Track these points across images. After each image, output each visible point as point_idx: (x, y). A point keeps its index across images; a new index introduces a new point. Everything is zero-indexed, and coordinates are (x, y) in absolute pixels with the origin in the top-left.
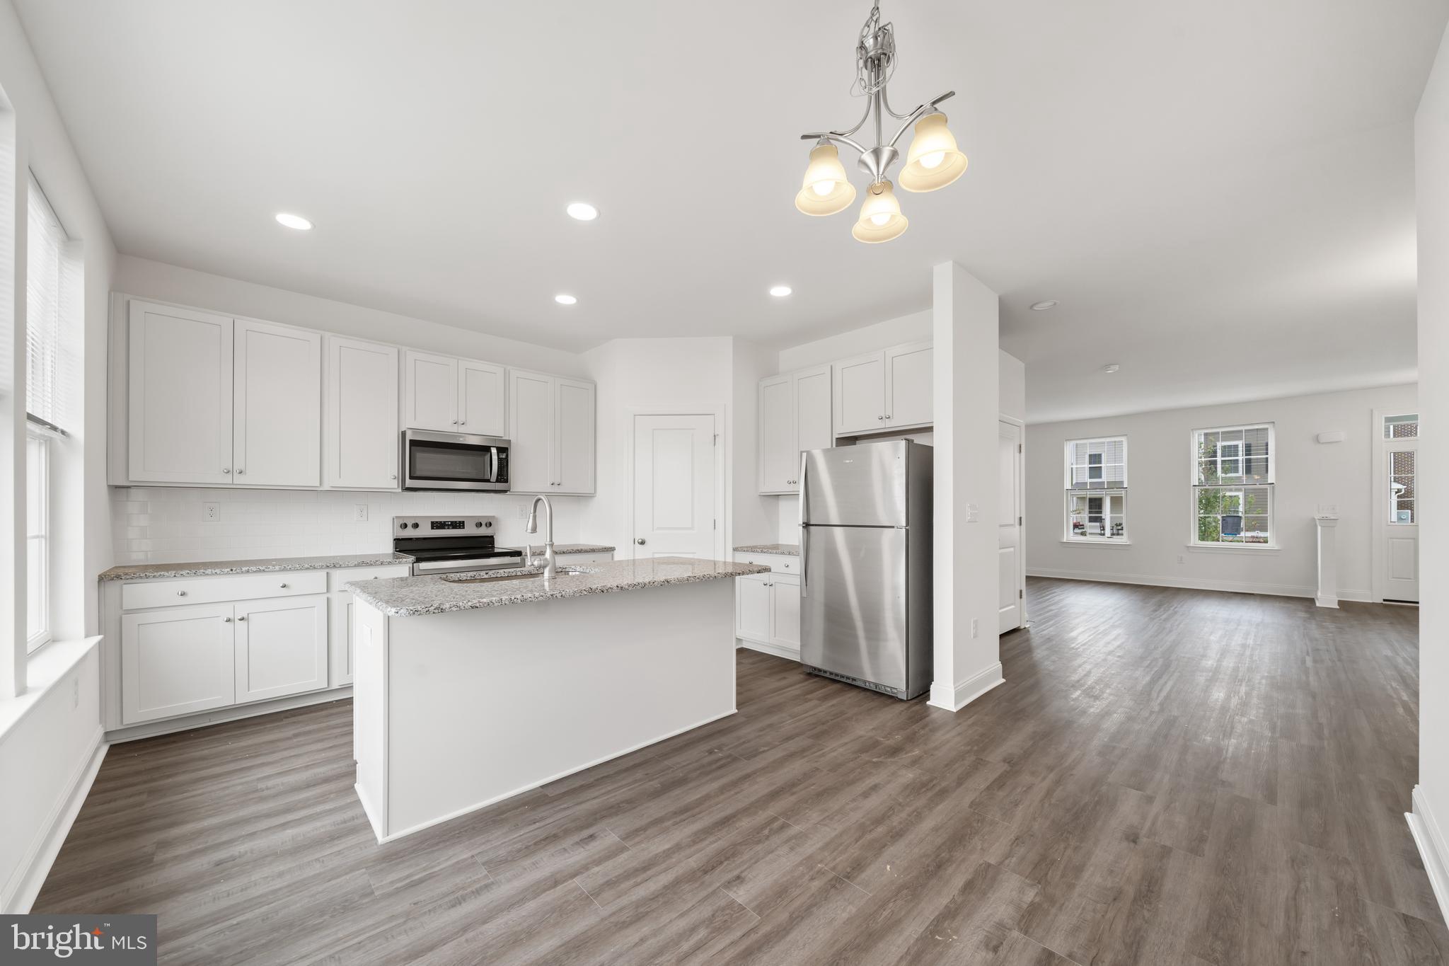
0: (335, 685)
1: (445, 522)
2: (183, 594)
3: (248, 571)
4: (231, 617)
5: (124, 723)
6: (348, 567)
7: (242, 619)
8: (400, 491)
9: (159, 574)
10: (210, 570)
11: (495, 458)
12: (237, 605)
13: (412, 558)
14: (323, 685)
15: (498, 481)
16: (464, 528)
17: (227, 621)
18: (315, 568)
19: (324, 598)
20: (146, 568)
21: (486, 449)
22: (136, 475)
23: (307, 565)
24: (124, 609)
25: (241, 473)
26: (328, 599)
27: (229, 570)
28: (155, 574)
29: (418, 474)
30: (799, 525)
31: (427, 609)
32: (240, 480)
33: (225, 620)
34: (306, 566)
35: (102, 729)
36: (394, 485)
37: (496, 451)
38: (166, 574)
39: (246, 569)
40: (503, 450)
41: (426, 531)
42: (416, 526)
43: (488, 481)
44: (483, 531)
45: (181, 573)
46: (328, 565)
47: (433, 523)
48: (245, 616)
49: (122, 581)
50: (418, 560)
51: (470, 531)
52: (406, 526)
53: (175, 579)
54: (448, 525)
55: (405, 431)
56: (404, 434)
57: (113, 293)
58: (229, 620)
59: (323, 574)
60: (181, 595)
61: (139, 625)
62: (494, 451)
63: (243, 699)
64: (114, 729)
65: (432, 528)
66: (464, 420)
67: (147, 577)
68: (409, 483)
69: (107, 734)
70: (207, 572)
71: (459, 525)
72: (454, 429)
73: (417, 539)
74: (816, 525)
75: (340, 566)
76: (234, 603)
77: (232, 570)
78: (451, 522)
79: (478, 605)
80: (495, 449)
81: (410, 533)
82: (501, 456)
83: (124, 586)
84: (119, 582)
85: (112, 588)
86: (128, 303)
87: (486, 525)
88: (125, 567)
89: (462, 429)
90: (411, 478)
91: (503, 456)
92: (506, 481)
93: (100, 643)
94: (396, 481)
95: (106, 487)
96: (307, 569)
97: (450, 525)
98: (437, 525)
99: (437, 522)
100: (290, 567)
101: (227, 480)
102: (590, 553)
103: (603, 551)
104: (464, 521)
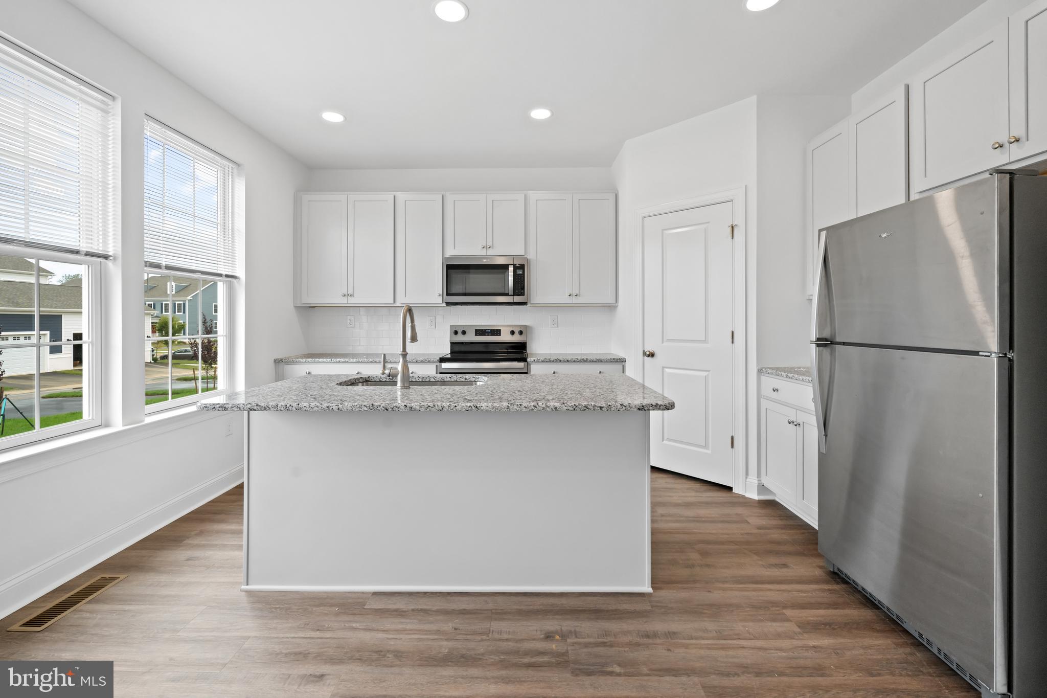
1: (485, 330)
3: (339, 362)
11: (512, 274)
15: (514, 294)
16: (500, 335)
21: (505, 267)
25: (351, 296)
27: (330, 360)
30: (812, 342)
32: (352, 301)
37: (512, 269)
38: (301, 360)
39: (339, 360)
40: (522, 267)
41: (471, 337)
42: (464, 333)
44: (516, 338)
45: (308, 360)
47: (476, 331)
50: (442, 361)
51: (505, 337)
52: (456, 333)
55: (446, 258)
57: (296, 194)
62: (511, 269)
65: (476, 335)
66: (491, 245)
67: (293, 361)
68: (448, 299)
70: (320, 360)
71: (497, 332)
72: (483, 253)
73: (467, 343)
74: (844, 344)
77: (332, 360)
78: (490, 330)
80: (512, 266)
81: (460, 338)
82: (517, 273)
86: (301, 197)
87: (519, 334)
89: (490, 252)
90: (449, 294)
91: (520, 272)
92: (523, 294)
94: (442, 298)
97: (489, 332)
98: (479, 332)
99: (479, 330)
101: (343, 301)
102: (596, 363)
103: (611, 362)
104: (500, 330)
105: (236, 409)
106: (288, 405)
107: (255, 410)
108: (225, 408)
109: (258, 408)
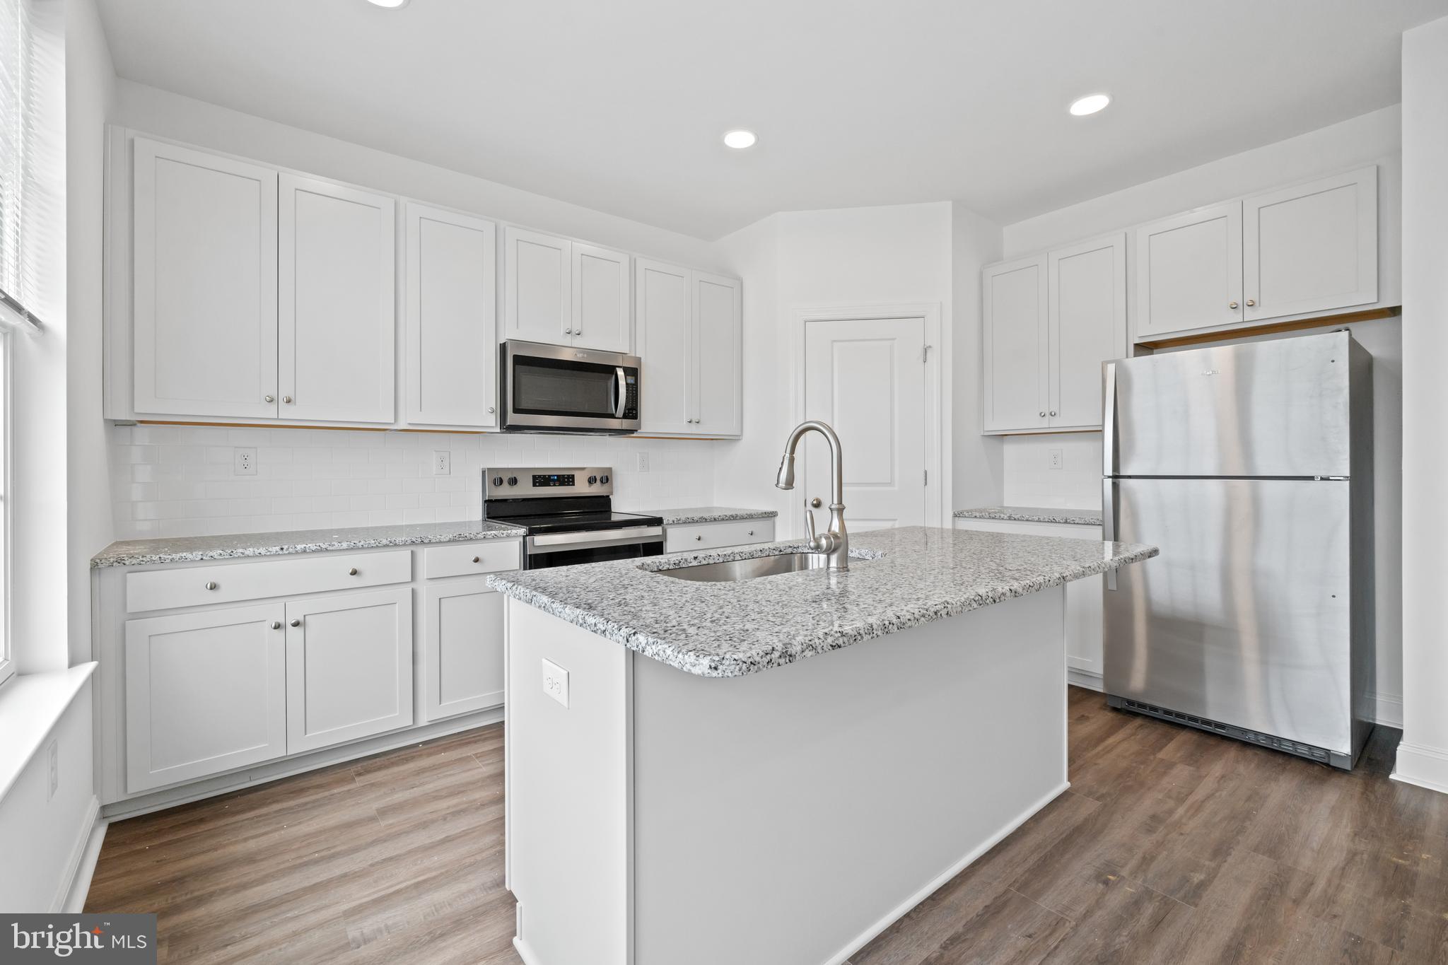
0: (423, 720)
1: (549, 476)
2: (214, 587)
3: (304, 551)
4: (281, 621)
5: (129, 792)
6: (440, 542)
7: (296, 624)
8: (499, 431)
9: (178, 556)
10: (251, 549)
11: (622, 383)
12: (291, 603)
13: (522, 531)
14: (407, 722)
15: (625, 416)
16: (573, 485)
17: (275, 628)
18: (396, 545)
19: (407, 590)
20: (157, 545)
21: (611, 370)
22: (146, 407)
23: (382, 540)
24: (128, 611)
25: (289, 401)
26: (413, 590)
27: (278, 548)
28: (174, 556)
29: (524, 406)
31: (768, 657)
32: (289, 414)
33: (273, 625)
34: (384, 542)
35: (98, 802)
36: (492, 422)
37: (623, 373)
38: (189, 556)
39: (303, 546)
40: (633, 372)
41: (526, 490)
42: (513, 481)
43: (612, 416)
44: (596, 490)
45: (211, 554)
46: (414, 539)
47: (534, 478)
48: (301, 619)
49: (125, 567)
50: (532, 532)
51: (582, 488)
52: (500, 482)
53: (202, 563)
54: (554, 480)
55: (505, 344)
56: (503, 347)
57: (110, 126)
58: (277, 627)
59: (406, 554)
60: (211, 589)
61: (150, 636)
62: (620, 373)
63: (298, 747)
64: (115, 801)
65: (534, 485)
66: (579, 328)
67: (162, 561)
68: (513, 418)
69: (103, 808)
70: (247, 552)
71: (567, 480)
72: (568, 341)
73: (515, 500)
74: (1130, 477)
75: (430, 542)
76: (284, 600)
77: (282, 549)
78: (557, 476)
79: (840, 642)
80: (622, 369)
81: (506, 492)
82: (629, 381)
83: (128, 575)
84: (120, 570)
85: (111, 579)
86: (132, 142)
87: (602, 482)
88: (127, 543)
89: (577, 342)
90: (517, 410)
91: (633, 381)
92: (635, 417)
93: (93, 675)
94: (493, 416)
95: (102, 420)
96: (386, 546)
97: (556, 481)
98: (542, 480)
99: (540, 476)
100: (362, 543)
101: (268, 413)
102: (747, 520)
103: (763, 517)
104: (573, 476)
105: (811, 653)
106: (887, 623)
107: (840, 647)
108: (790, 656)
109: (845, 639)
